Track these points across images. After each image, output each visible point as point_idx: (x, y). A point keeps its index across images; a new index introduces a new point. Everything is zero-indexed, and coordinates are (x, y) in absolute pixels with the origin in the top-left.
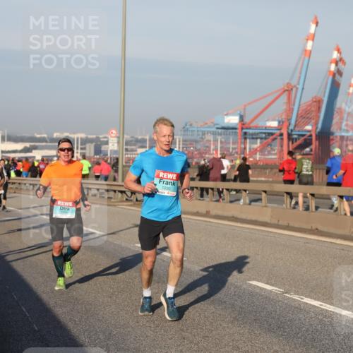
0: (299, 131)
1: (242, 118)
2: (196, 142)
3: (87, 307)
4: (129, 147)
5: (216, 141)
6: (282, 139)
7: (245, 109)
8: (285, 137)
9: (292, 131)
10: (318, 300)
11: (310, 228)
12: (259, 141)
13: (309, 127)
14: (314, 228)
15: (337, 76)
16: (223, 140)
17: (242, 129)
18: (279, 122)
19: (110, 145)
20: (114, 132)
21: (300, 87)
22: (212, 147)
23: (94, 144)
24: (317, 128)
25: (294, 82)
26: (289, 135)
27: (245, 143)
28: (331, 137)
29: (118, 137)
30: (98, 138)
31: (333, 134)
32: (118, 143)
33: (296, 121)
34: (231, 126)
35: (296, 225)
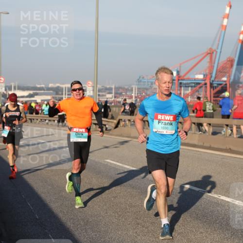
0: (218, 81)
1: (178, 73)
2: (147, 89)
3: (72, 203)
4: (100, 93)
6: (206, 87)
7: (180, 67)
8: (208, 85)
9: (213, 81)
11: (225, 148)
12: (190, 88)
13: (225, 79)
14: (228, 148)
17: (179, 80)
18: (204, 75)
19: (88, 92)
20: (90, 83)
21: (219, 51)
24: (230, 80)
25: (214, 48)
26: (211, 84)
27: (180, 90)
28: (241, 85)
29: (93, 87)
31: (242, 83)
32: (93, 90)
33: (216, 74)
35: (216, 146)
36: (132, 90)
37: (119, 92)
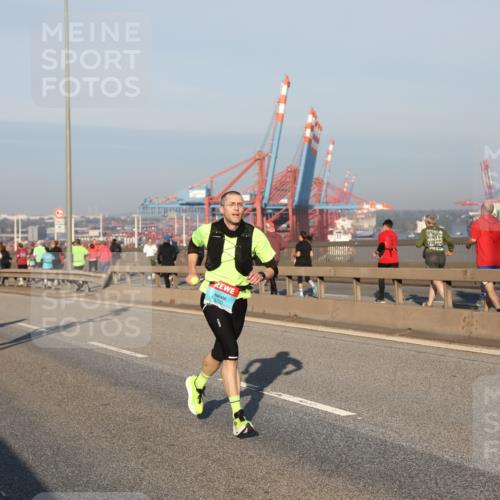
0: (274, 205)
1: (209, 192)
2: (158, 220)
3: (31, 418)
4: (78, 229)
5: (180, 218)
6: (255, 215)
7: (212, 182)
8: (259, 212)
9: (266, 205)
10: (298, 395)
11: (287, 314)
13: (284, 201)
14: (292, 314)
15: (313, 141)
16: (189, 218)
17: (210, 204)
18: (251, 196)
19: (56, 227)
20: (60, 212)
21: (273, 156)
22: (176, 226)
23: (37, 227)
24: (293, 202)
25: (266, 150)
26: (263, 210)
28: (310, 211)
29: (66, 218)
30: (43, 219)
31: (311, 207)
32: (66, 224)
33: (270, 194)
34: (197, 201)
35: (272, 312)
36: (133, 223)
37: (110, 226)
